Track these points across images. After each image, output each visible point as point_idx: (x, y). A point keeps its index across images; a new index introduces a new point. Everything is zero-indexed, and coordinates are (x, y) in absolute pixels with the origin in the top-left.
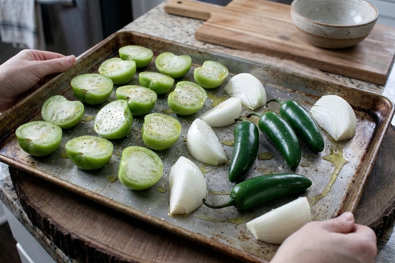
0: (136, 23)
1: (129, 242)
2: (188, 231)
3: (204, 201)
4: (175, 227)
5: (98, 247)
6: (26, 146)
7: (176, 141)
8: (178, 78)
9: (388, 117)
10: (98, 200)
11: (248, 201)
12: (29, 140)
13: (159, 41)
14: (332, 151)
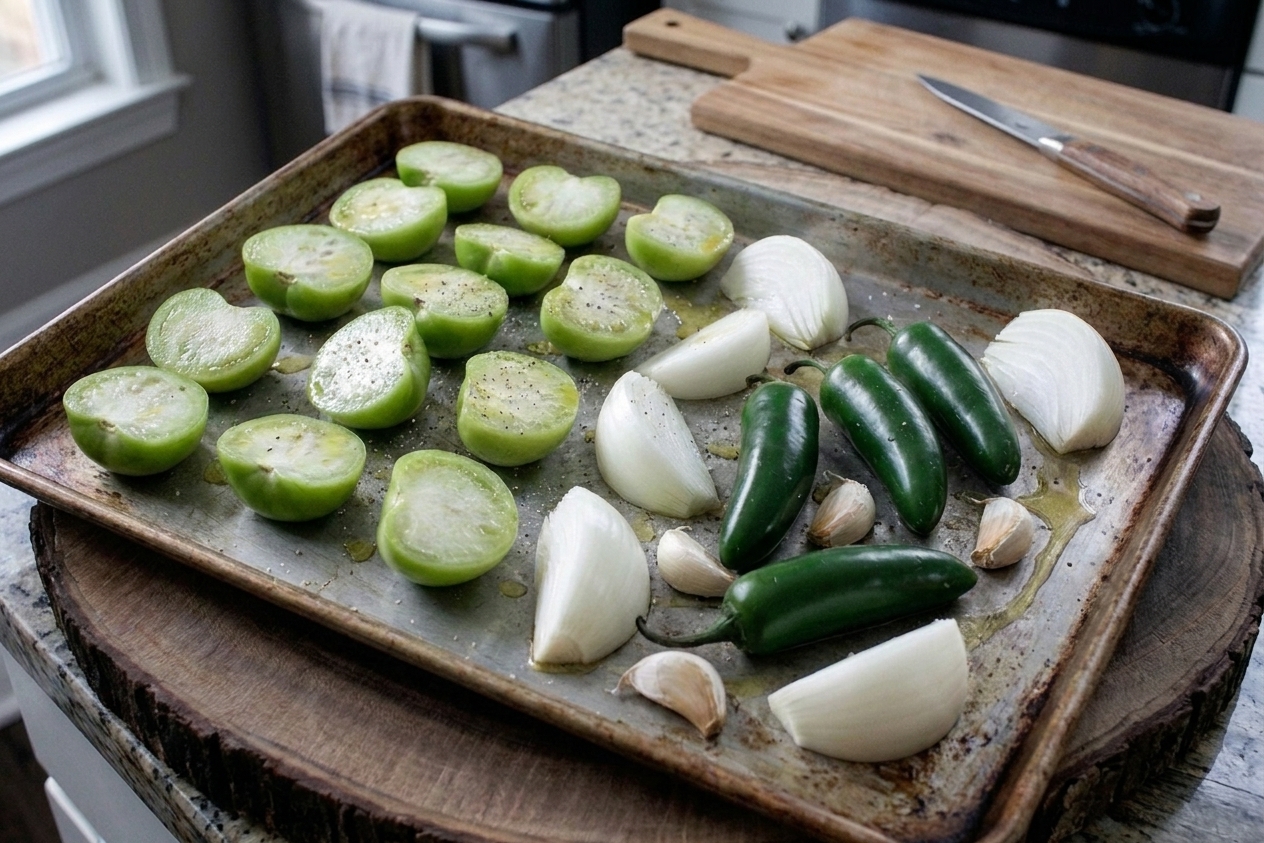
0: (564, 84)
1: (403, 762)
2: (589, 715)
3: (641, 624)
4: (546, 701)
5: (304, 774)
6: (94, 442)
7: (563, 438)
8: (576, 247)
9: (1222, 381)
10: (313, 614)
11: (777, 628)
12: (104, 423)
13: (523, 132)
14: (1044, 484)
